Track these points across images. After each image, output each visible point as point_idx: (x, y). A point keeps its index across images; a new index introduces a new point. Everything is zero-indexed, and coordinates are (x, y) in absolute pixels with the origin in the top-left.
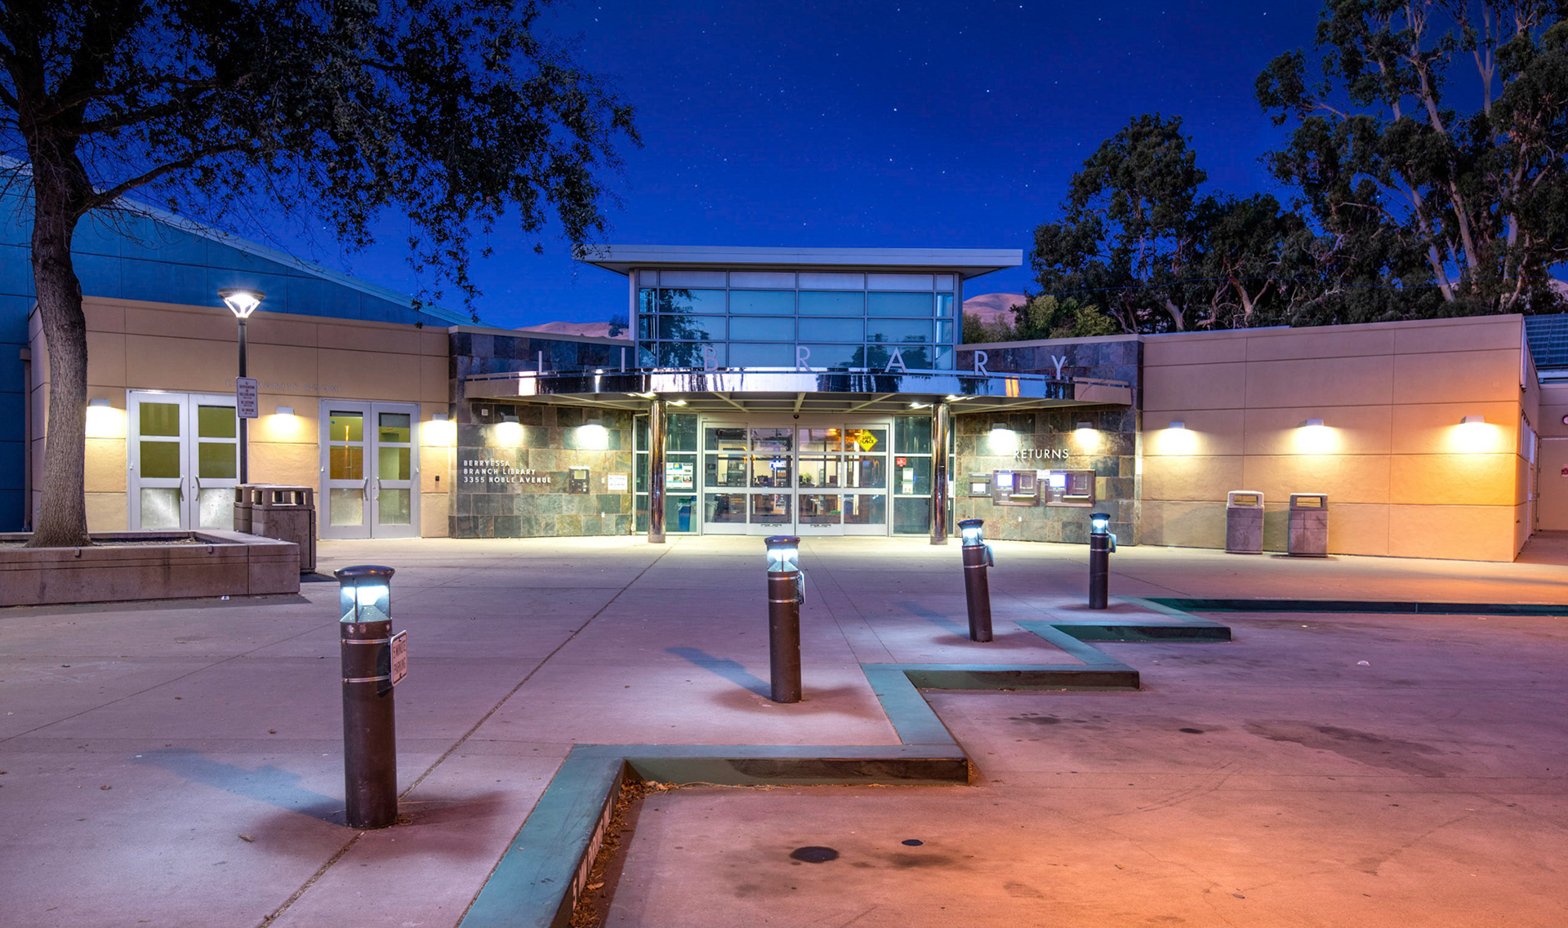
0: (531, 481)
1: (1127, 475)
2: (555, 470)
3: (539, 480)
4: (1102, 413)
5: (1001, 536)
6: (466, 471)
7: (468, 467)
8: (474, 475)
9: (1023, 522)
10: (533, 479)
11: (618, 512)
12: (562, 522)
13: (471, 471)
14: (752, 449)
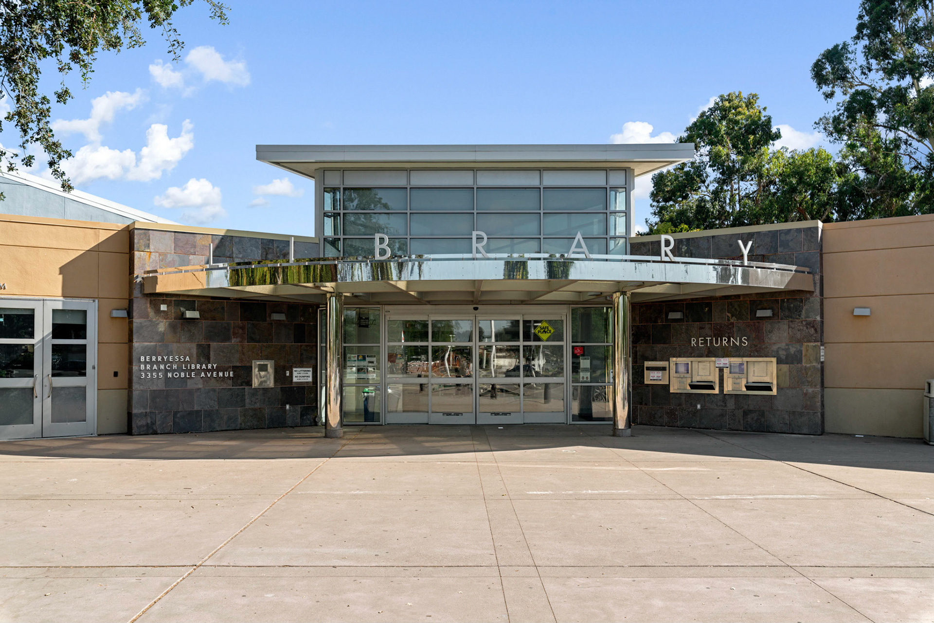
0: (212, 375)
1: (811, 362)
2: (238, 364)
3: (221, 374)
4: (783, 301)
5: (679, 423)
6: (142, 367)
7: (146, 363)
8: (152, 371)
9: (702, 409)
10: (215, 373)
11: (304, 403)
12: (244, 415)
13: (148, 367)
14: (433, 341)
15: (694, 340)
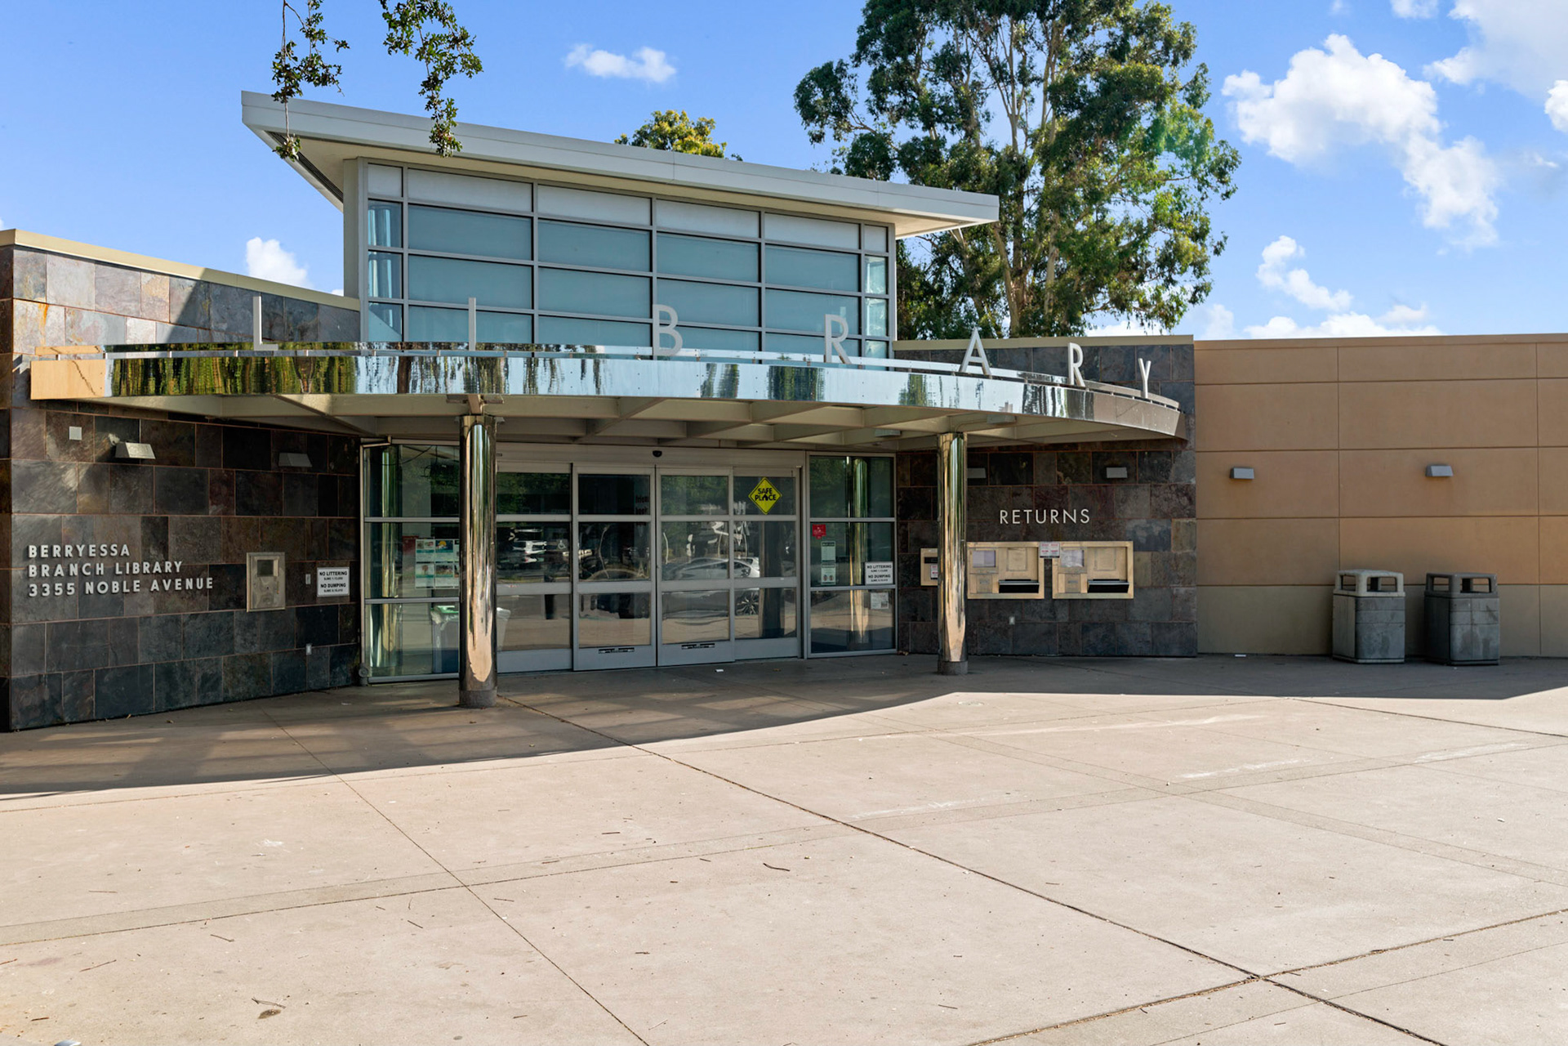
0: (173, 585)
1: (1183, 548)
2: (221, 561)
3: (189, 584)
4: (1142, 454)
5: (979, 649)
6: (33, 569)
7: (40, 561)
8: (52, 579)
9: (1017, 624)
10: (177, 582)
11: (335, 640)
12: (232, 671)
13: (59, 571)
14: (581, 513)
15: (1004, 514)
